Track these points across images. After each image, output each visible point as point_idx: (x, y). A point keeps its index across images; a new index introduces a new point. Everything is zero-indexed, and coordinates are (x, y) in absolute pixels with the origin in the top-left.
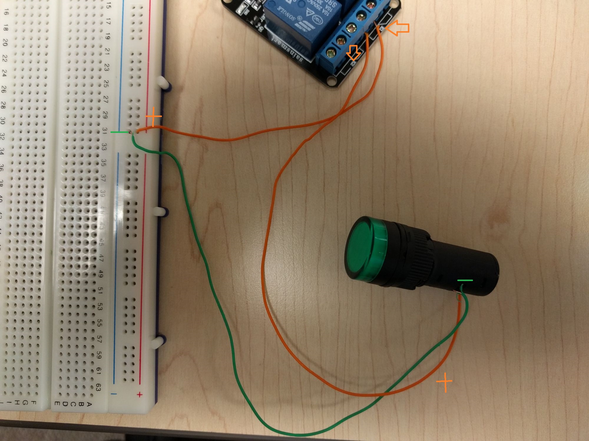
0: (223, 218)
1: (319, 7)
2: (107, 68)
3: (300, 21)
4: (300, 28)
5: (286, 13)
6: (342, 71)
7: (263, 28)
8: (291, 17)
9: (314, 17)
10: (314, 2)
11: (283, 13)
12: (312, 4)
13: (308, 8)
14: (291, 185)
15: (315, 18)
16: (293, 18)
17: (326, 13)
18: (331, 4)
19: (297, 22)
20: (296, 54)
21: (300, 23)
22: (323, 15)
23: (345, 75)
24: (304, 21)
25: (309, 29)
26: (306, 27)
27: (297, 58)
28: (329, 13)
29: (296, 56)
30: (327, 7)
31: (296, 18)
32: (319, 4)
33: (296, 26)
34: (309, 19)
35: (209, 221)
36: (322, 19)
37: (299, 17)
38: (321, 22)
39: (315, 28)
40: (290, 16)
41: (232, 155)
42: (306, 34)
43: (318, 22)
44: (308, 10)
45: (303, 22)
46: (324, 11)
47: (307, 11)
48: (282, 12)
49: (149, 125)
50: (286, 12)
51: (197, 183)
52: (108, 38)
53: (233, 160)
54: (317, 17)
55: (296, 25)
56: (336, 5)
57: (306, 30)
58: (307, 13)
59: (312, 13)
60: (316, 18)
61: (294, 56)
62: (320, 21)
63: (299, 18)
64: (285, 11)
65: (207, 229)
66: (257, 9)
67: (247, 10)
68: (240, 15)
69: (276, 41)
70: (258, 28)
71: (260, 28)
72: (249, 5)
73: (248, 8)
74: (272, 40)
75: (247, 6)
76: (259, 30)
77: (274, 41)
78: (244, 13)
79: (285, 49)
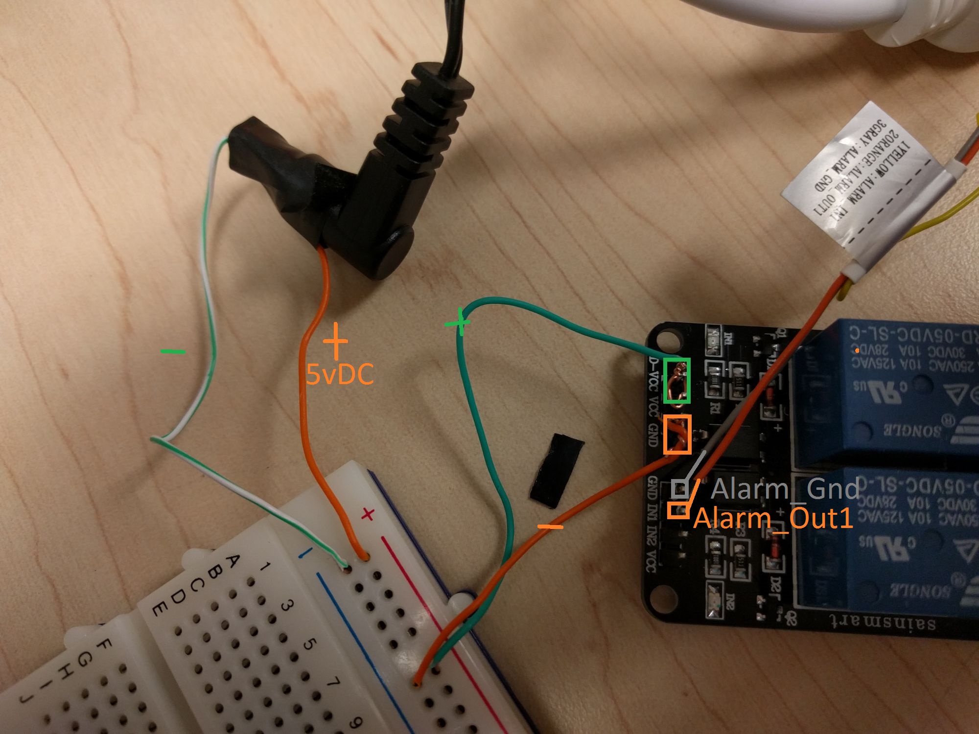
1: (975, 519)
3: (966, 586)
7: (794, 613)
8: (937, 592)
10: (956, 515)
11: (911, 594)
12: (957, 524)
16: (946, 592)
19: (962, 592)
20: (910, 620)
21: (969, 590)
24: (973, 581)
27: (921, 627)
29: (914, 624)
31: (951, 585)
32: (971, 513)
37: (954, 579)
40: (933, 593)
44: (960, 546)
45: (973, 585)
47: (960, 550)
48: (906, 594)
50: (915, 589)
55: (964, 601)
58: (964, 555)
59: (974, 545)
61: (910, 627)
63: (957, 579)
64: (912, 586)
66: (747, 578)
67: (728, 595)
68: (723, 618)
69: (845, 623)
70: (784, 620)
71: (788, 617)
72: (723, 582)
73: (727, 591)
74: (835, 624)
75: (720, 585)
76: (790, 623)
77: (841, 623)
78: (728, 609)
79: (878, 625)
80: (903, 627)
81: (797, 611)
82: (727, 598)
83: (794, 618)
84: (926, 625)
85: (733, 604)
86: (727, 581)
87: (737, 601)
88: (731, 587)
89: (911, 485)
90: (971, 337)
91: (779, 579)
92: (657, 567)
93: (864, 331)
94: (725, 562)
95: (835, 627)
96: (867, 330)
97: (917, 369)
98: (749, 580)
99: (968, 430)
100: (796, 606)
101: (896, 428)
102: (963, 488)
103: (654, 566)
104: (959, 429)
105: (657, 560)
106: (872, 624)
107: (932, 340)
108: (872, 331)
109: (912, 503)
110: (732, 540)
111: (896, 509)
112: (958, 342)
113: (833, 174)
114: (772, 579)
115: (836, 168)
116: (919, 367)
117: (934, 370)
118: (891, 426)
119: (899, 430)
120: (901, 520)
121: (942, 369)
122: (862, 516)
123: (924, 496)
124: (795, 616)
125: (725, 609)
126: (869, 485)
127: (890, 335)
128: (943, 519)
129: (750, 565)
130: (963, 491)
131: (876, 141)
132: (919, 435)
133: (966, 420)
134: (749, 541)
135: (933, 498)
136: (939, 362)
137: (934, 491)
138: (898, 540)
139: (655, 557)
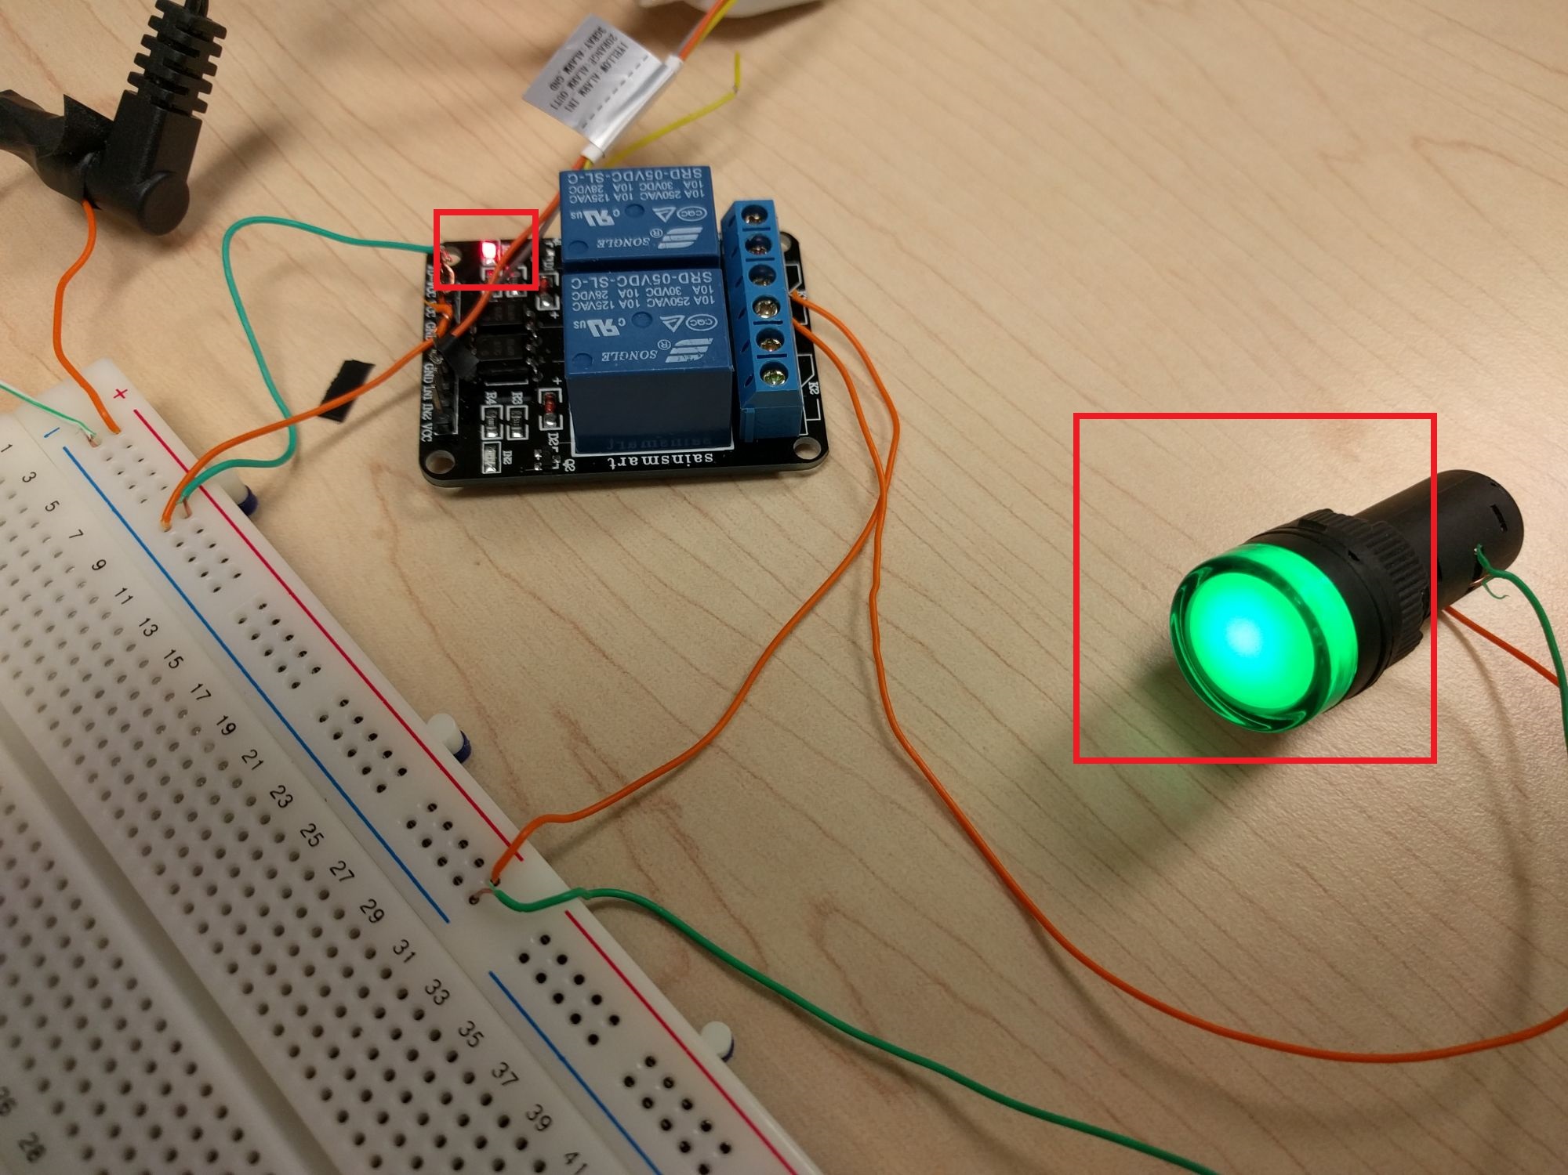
0: (866, 928)
1: (680, 300)
2: (283, 798)
3: (671, 348)
4: (683, 359)
5: (627, 356)
6: (807, 418)
7: (572, 460)
8: (644, 355)
9: (689, 323)
10: (662, 299)
11: (621, 358)
12: (664, 305)
13: (662, 318)
14: (933, 715)
15: (694, 323)
16: (652, 354)
17: (705, 301)
18: (699, 279)
19: (667, 353)
20: (688, 456)
21: (674, 351)
22: (703, 308)
23: (820, 419)
24: (677, 344)
25: (704, 349)
26: (692, 350)
27: (698, 460)
28: (711, 297)
29: (692, 458)
30: (696, 291)
31: (657, 349)
32: (676, 296)
33: (670, 364)
34: (684, 333)
35: (838, 967)
36: (708, 315)
37: (660, 344)
38: (712, 322)
39: (711, 340)
40: (641, 356)
41: (744, 768)
42: (705, 362)
43: (706, 326)
44: (666, 321)
45: (677, 347)
46: (698, 301)
47: (666, 323)
48: (616, 359)
49: (511, 839)
50: (625, 354)
51: (725, 906)
52: (230, 729)
53: (755, 777)
54: (695, 318)
55: (669, 360)
56: (710, 274)
57: (698, 354)
58: (669, 326)
59: (678, 319)
60: (696, 321)
61: (688, 461)
62: (709, 322)
63: (663, 345)
64: (622, 353)
65: (853, 990)
66: (524, 436)
67: (504, 452)
68: (500, 472)
69: (623, 464)
70: (562, 467)
71: (566, 464)
72: (500, 443)
73: (503, 449)
74: (613, 466)
75: (497, 445)
76: (568, 469)
77: (619, 465)
78: (505, 463)
79: (656, 463)
80: (681, 462)
81: (574, 458)
82: (504, 455)
83: (572, 465)
84: (703, 458)
85: (510, 459)
86: (504, 441)
87: (513, 457)
88: (507, 445)
89: (622, 281)
90: (678, 174)
91: (557, 435)
92: (433, 436)
93: (582, 177)
94: (502, 426)
95: (613, 468)
96: (585, 176)
97: (629, 200)
98: (527, 438)
99: (673, 238)
100: (574, 454)
101: (609, 242)
102: (669, 278)
103: (429, 436)
104: (666, 238)
105: (433, 431)
106: (650, 462)
107: (643, 178)
108: (589, 177)
109: (622, 294)
110: (508, 408)
111: (608, 300)
112: (667, 178)
113: (564, 74)
114: (549, 435)
115: (566, 69)
116: (631, 198)
117: (645, 200)
118: (604, 241)
119: (611, 243)
120: (612, 307)
121: (652, 198)
122: (576, 306)
123: (633, 288)
124: (574, 463)
125: (503, 464)
126: (583, 284)
127: (605, 178)
128: (651, 303)
129: (527, 426)
130: (669, 281)
131: (597, 44)
132: (630, 245)
133: (671, 232)
134: (526, 407)
135: (641, 289)
136: (649, 194)
137: (643, 284)
138: (609, 322)
139: (431, 428)
